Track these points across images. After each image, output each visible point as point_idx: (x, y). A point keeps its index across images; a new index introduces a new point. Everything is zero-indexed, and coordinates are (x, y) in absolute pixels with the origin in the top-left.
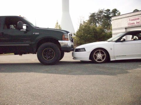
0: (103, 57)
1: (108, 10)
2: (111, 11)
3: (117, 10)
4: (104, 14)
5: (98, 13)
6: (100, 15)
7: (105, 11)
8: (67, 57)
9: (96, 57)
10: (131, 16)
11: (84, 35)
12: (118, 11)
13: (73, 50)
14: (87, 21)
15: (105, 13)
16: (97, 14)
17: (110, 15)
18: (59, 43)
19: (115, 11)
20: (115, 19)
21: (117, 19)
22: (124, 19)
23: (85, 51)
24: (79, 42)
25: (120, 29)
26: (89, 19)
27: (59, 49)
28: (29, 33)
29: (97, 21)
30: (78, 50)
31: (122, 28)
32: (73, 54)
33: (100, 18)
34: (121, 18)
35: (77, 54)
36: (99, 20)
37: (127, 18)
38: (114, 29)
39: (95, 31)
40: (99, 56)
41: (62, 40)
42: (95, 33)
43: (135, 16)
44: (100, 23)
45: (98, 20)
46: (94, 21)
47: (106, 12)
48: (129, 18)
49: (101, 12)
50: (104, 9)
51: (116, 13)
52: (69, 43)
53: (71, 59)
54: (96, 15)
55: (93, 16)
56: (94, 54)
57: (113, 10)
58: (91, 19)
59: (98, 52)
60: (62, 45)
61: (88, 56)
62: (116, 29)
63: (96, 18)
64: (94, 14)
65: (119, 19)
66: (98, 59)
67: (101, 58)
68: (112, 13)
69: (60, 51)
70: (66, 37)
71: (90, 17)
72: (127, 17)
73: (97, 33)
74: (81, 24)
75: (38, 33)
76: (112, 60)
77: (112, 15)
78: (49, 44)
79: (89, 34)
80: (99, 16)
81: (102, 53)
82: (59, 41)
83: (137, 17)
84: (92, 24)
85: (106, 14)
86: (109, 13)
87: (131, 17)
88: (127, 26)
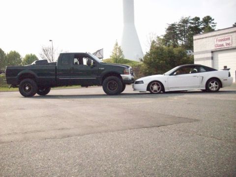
0: (159, 89)
1: (197, 19)
2: (201, 20)
3: (211, 19)
4: (189, 24)
5: (180, 23)
6: (184, 26)
7: (192, 20)
8: (128, 89)
9: (152, 88)
10: (219, 35)
11: (155, 61)
12: (213, 20)
13: (133, 83)
14: (162, 36)
15: (192, 23)
16: (179, 25)
17: (199, 26)
18: (121, 77)
19: (208, 20)
20: (198, 39)
22: (210, 38)
24: (147, 71)
25: (205, 53)
26: (165, 33)
27: (121, 82)
28: (95, 68)
29: (179, 37)
30: (137, 83)
31: (206, 52)
32: (133, 86)
33: (184, 30)
35: (137, 86)
36: (182, 35)
37: (214, 37)
38: (196, 52)
39: (171, 54)
40: (155, 87)
41: (123, 74)
43: (224, 36)
44: (183, 39)
45: (180, 34)
46: (174, 36)
47: (193, 21)
48: (217, 37)
49: (185, 21)
50: (189, 17)
51: (210, 22)
52: (129, 76)
54: (177, 27)
55: (172, 28)
56: (151, 86)
57: (205, 17)
58: (169, 33)
59: (154, 84)
60: (123, 78)
61: (146, 88)
62: (199, 53)
63: (178, 32)
64: (173, 25)
65: (203, 38)
66: (154, 90)
67: (157, 89)
68: (202, 22)
69: (121, 84)
70: (127, 71)
71: (168, 29)
73: (175, 57)
75: (103, 69)
76: (166, 91)
77: (203, 26)
78: (113, 77)
79: (162, 59)
80: (183, 28)
81: (158, 85)
82: (121, 75)
83: (226, 36)
84: (171, 41)
85: (192, 25)
86: (198, 23)
87: (219, 37)
88: (213, 48)
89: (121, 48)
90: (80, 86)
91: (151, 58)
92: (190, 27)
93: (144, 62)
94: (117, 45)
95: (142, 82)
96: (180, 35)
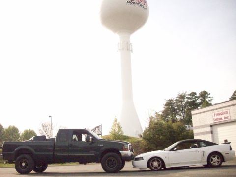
0: (159, 165)
1: (194, 94)
2: (198, 95)
3: (207, 93)
4: (187, 100)
6: (182, 101)
7: (189, 95)
8: (128, 166)
9: (152, 165)
10: (217, 109)
11: (154, 137)
12: (210, 94)
13: (133, 159)
14: (161, 111)
15: (189, 99)
16: (177, 100)
17: (196, 101)
18: (120, 154)
19: (204, 95)
20: (196, 114)
21: (198, 113)
22: (207, 113)
23: (143, 159)
24: (147, 147)
30: (137, 159)
31: (205, 126)
32: (133, 163)
33: (182, 106)
34: (204, 112)
35: (136, 163)
36: (180, 110)
37: (212, 112)
39: (170, 130)
40: (156, 164)
41: (122, 150)
42: (171, 132)
43: (221, 109)
44: (182, 114)
45: (178, 109)
46: (172, 112)
47: (190, 97)
48: (214, 111)
49: (182, 97)
50: (186, 92)
51: (207, 97)
52: (129, 153)
53: (131, 169)
54: (175, 103)
55: (170, 104)
56: (151, 162)
57: (201, 93)
58: (167, 109)
59: (154, 161)
60: (123, 155)
61: (146, 165)
62: (198, 127)
63: (176, 108)
64: (171, 100)
65: (201, 113)
66: (154, 166)
67: (157, 166)
68: (199, 97)
70: (126, 148)
71: (166, 105)
72: (211, 110)
73: (174, 132)
74: (152, 118)
75: (102, 145)
76: (167, 167)
79: (162, 134)
80: (180, 104)
81: (158, 161)
82: (121, 152)
83: (224, 110)
84: (169, 116)
85: (190, 101)
86: (195, 98)
87: (217, 110)
88: (212, 122)
89: (120, 124)
90: (78, 163)
91: (150, 134)
92: (188, 102)
93: (144, 138)
94: (116, 121)
95: (142, 159)
96: (178, 111)
